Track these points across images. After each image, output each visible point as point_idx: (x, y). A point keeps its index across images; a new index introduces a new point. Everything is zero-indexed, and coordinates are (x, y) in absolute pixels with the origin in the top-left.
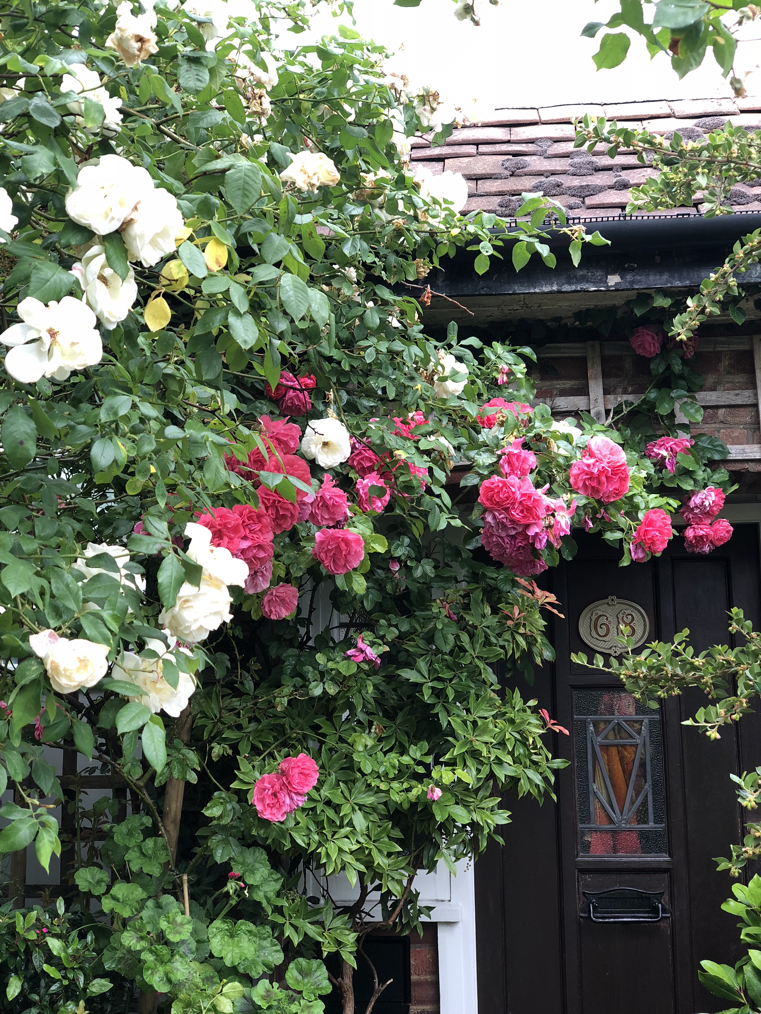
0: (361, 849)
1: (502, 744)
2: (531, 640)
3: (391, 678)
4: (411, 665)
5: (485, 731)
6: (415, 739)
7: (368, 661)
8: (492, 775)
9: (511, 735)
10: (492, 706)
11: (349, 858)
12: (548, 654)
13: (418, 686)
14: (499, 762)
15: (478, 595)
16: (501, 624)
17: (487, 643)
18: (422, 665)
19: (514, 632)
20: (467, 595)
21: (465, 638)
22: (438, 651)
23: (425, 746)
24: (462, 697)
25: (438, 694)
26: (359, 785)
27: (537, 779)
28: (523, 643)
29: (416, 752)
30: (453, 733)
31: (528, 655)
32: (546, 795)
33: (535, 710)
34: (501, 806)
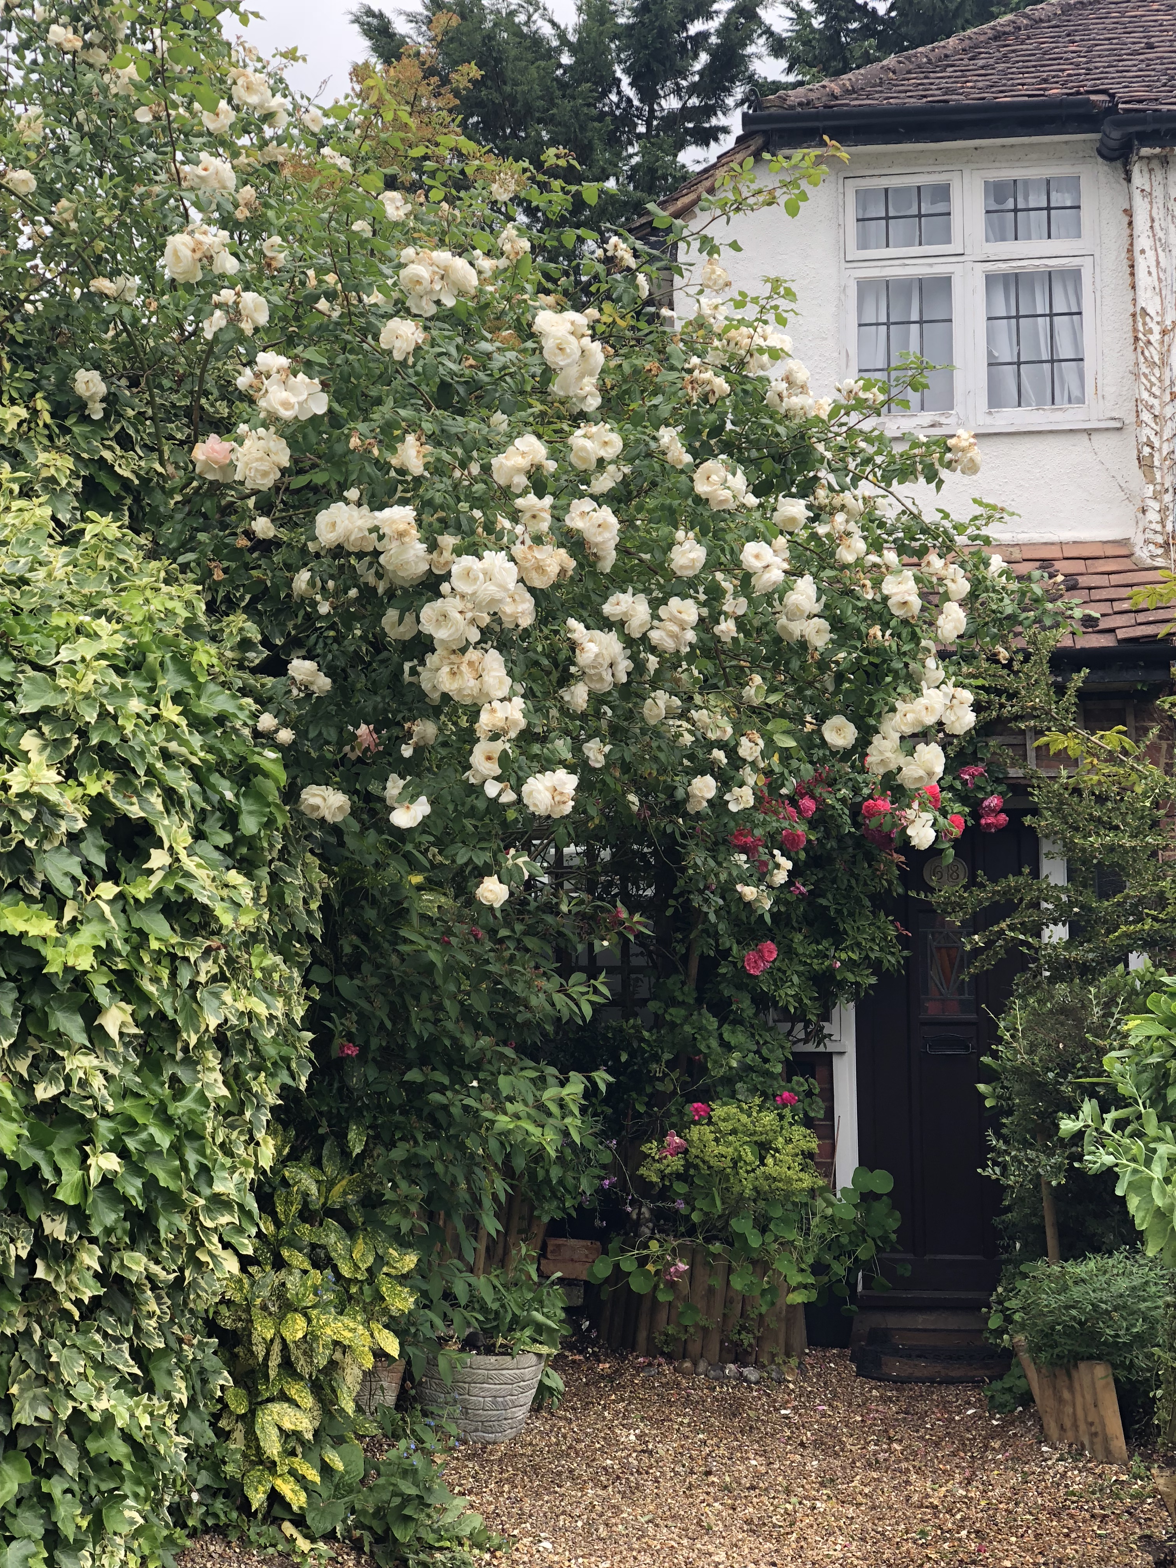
0: (797, 994)
1: (873, 940)
2: (890, 882)
3: (810, 904)
4: (824, 896)
5: (864, 932)
6: (825, 937)
7: (801, 893)
8: (867, 957)
9: (878, 934)
10: (868, 919)
11: (790, 999)
12: (900, 890)
13: (827, 908)
14: (872, 949)
15: (860, 857)
16: (874, 873)
17: (866, 884)
18: (830, 896)
19: (881, 878)
20: (854, 856)
21: (853, 882)
22: (838, 888)
23: (831, 940)
24: (851, 914)
25: (839, 912)
26: (796, 960)
27: (893, 960)
28: (885, 884)
29: (825, 943)
30: (846, 933)
31: (889, 891)
32: (899, 971)
33: (892, 922)
34: (872, 974)
